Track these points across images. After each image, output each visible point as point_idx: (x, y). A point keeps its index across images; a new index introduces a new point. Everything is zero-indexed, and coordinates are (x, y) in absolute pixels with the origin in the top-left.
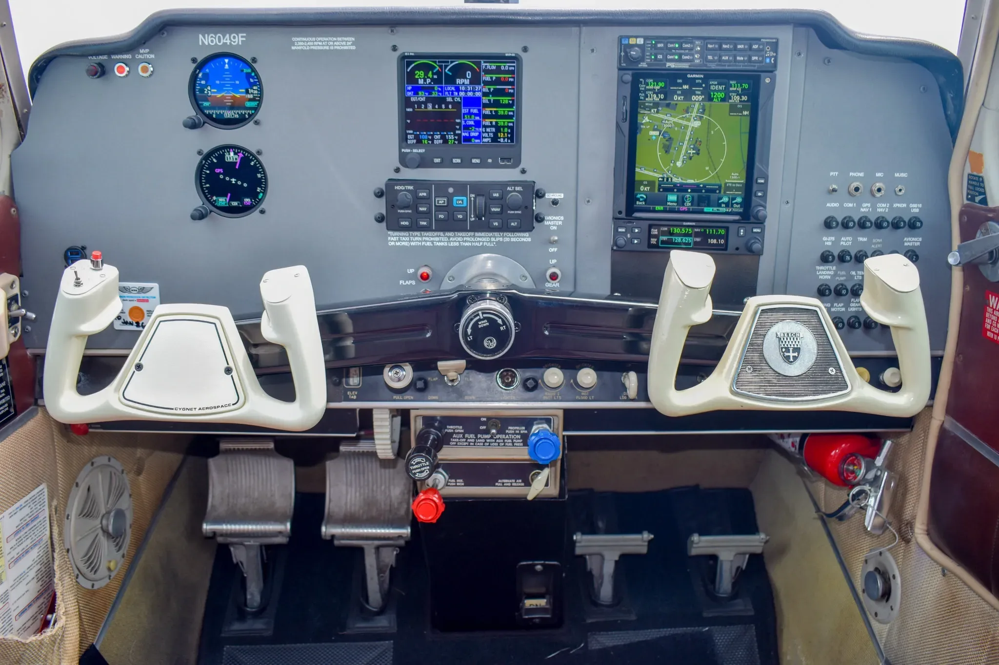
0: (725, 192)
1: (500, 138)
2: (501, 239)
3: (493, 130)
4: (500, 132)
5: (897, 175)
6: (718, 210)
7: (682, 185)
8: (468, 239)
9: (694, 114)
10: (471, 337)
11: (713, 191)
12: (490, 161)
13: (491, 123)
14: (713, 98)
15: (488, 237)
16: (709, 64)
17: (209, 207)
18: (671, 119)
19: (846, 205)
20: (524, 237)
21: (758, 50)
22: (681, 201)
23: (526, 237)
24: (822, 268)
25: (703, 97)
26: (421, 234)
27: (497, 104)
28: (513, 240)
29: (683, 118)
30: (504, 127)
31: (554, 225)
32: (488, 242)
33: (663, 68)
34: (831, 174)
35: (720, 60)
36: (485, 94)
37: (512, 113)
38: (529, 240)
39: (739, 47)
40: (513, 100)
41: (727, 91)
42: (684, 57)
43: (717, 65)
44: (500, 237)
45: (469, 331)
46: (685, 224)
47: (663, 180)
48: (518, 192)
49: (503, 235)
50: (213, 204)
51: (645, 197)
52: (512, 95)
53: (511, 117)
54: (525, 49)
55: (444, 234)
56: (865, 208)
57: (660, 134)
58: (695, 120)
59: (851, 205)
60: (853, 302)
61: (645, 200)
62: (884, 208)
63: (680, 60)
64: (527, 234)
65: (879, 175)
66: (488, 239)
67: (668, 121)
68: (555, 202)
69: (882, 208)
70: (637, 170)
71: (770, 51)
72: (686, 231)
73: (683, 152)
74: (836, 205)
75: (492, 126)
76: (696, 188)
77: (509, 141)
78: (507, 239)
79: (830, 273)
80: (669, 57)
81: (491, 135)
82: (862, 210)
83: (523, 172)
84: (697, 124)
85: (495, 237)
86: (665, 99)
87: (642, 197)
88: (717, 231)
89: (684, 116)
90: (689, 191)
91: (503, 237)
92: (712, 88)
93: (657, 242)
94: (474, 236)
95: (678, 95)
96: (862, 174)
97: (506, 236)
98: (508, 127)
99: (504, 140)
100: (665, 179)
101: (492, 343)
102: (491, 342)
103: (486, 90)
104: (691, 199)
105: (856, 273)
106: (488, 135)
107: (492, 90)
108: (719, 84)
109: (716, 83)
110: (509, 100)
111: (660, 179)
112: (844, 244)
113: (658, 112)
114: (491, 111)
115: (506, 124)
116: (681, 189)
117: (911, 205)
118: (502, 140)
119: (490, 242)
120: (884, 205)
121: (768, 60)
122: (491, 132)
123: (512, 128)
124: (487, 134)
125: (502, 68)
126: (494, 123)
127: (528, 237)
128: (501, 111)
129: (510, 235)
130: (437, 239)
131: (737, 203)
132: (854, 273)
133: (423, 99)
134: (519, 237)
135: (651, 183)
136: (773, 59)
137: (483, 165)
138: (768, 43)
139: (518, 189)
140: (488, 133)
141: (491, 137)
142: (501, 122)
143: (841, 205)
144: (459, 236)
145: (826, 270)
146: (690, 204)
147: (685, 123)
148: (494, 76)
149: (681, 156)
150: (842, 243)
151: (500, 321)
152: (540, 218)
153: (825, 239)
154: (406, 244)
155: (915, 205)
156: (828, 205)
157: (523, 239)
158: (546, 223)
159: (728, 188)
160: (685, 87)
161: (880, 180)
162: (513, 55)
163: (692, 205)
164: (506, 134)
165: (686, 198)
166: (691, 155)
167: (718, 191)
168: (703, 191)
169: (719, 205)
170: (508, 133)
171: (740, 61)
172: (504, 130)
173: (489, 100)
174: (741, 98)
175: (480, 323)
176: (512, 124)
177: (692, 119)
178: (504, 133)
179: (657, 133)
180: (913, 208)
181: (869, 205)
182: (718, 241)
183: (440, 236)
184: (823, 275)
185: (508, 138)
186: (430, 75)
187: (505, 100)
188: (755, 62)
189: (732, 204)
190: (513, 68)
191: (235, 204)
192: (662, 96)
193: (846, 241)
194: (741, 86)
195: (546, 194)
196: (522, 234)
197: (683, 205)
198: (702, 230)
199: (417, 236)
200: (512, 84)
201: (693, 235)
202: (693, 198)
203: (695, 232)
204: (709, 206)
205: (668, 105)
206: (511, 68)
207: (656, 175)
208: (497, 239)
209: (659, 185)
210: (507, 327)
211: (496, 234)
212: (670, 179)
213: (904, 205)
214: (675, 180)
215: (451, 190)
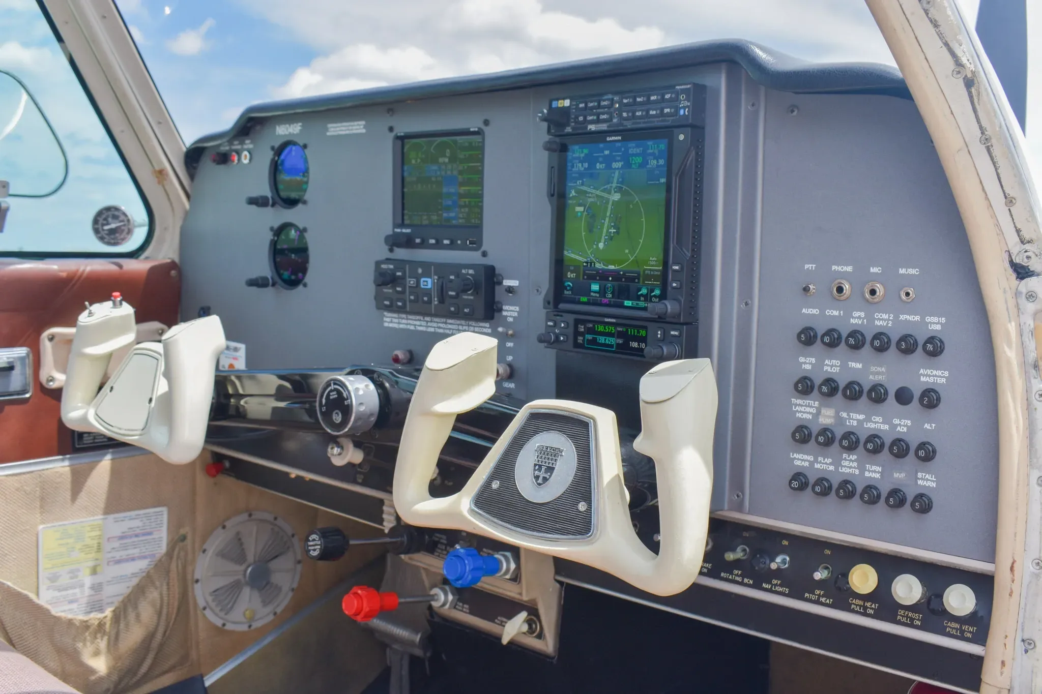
0: (643, 282)
2: (467, 328)
3: (467, 210)
5: (902, 271)
6: (637, 304)
7: (604, 271)
8: (441, 325)
9: (614, 185)
11: (632, 279)
12: (459, 242)
13: (465, 202)
14: (631, 164)
16: (625, 123)
17: (277, 279)
18: (594, 191)
19: (829, 312)
21: (671, 100)
22: (603, 292)
24: (799, 401)
25: (622, 163)
26: (407, 317)
27: (469, 182)
28: (476, 330)
29: (604, 191)
31: (510, 316)
32: (456, 330)
33: (584, 131)
34: (806, 266)
35: (634, 117)
36: (460, 173)
38: (490, 331)
39: (652, 98)
41: (644, 154)
42: (602, 117)
43: (633, 124)
44: (466, 326)
46: (607, 320)
47: (587, 265)
49: (468, 323)
50: (280, 276)
51: (571, 285)
54: (486, 123)
55: (424, 318)
56: (857, 319)
57: (584, 209)
58: (615, 192)
59: (836, 313)
60: (845, 459)
61: (572, 289)
62: (885, 320)
63: (598, 121)
64: (487, 325)
65: (874, 270)
67: (592, 193)
68: (510, 290)
69: (883, 320)
70: (566, 253)
71: (684, 100)
72: (609, 329)
73: (605, 230)
74: (815, 311)
75: (465, 206)
76: (616, 276)
78: (472, 329)
79: (811, 410)
80: (590, 118)
81: (465, 215)
82: (852, 321)
83: (484, 254)
84: (616, 197)
85: (462, 325)
86: (589, 168)
87: (569, 286)
88: (638, 332)
89: (606, 187)
90: (610, 279)
92: (630, 152)
93: (583, 340)
94: (446, 323)
95: (601, 163)
96: (849, 269)
97: (470, 325)
98: (478, 207)
99: (475, 221)
100: (589, 264)
101: (339, 417)
103: (461, 168)
104: (612, 289)
105: (848, 415)
107: (465, 167)
108: (637, 147)
109: (634, 145)
110: (478, 178)
111: (585, 264)
112: (829, 369)
113: (583, 184)
114: (465, 190)
115: (476, 204)
116: (602, 276)
117: (928, 319)
119: (458, 330)
120: (885, 316)
121: (682, 112)
122: (465, 213)
125: (473, 144)
126: (467, 203)
127: (488, 328)
128: (473, 190)
130: (418, 323)
131: (655, 296)
132: (844, 415)
133: (414, 179)
134: (481, 327)
135: (576, 270)
136: (687, 110)
137: (453, 246)
138: (683, 91)
139: (470, 271)
140: (463, 213)
141: (465, 218)
142: (472, 201)
143: (822, 311)
144: (435, 322)
145: (806, 406)
146: (610, 296)
147: (605, 195)
148: (467, 153)
149: (603, 237)
150: (826, 368)
151: (345, 394)
152: (499, 307)
153: (802, 359)
154: (396, 326)
155: (935, 319)
156: (804, 310)
157: (484, 330)
158: (504, 313)
159: (648, 277)
160: (607, 152)
161: (876, 278)
162: (476, 129)
163: (613, 297)
164: (476, 214)
165: (608, 288)
166: (612, 235)
167: (637, 280)
168: (623, 280)
169: (638, 298)
171: (653, 116)
173: (464, 179)
174: (658, 162)
175: (331, 394)
177: (613, 192)
179: (581, 209)
180: (930, 323)
181: (862, 314)
182: (639, 345)
183: (420, 320)
184: (801, 412)
186: (420, 155)
188: (668, 115)
189: (651, 297)
190: (478, 144)
191: (293, 277)
192: (586, 165)
193: (832, 366)
194: (658, 147)
195: (504, 281)
196: (484, 324)
197: (605, 297)
198: (624, 330)
199: (403, 318)
201: (616, 336)
202: (614, 288)
203: (619, 332)
204: (628, 299)
205: (591, 176)
207: (580, 258)
208: (464, 328)
209: (584, 271)
210: (350, 402)
211: (463, 322)
212: (593, 264)
213: (917, 318)
214: (598, 266)
215: (420, 271)
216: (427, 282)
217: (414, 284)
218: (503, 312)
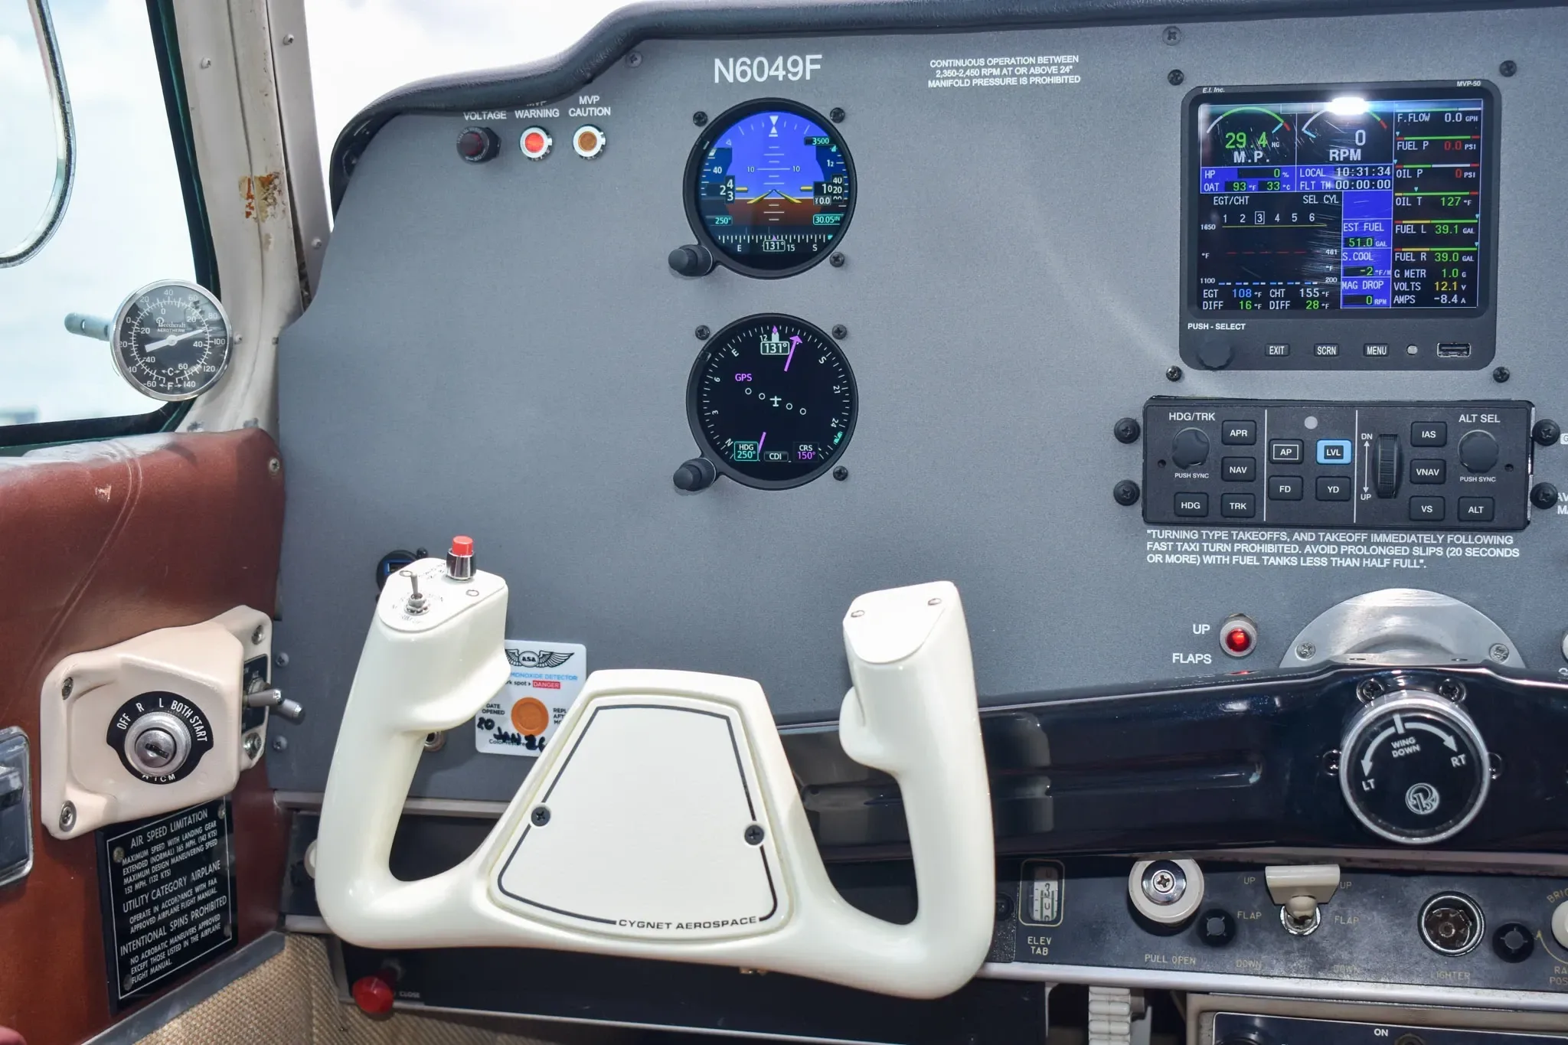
1: (1440, 293)
2: (1439, 551)
3: (1423, 273)
4: (1441, 280)
8: (1351, 549)
10: (1371, 781)
12: (1413, 350)
13: (1417, 255)
15: (1406, 544)
17: (714, 461)
20: (1500, 546)
23: (1505, 546)
26: (1231, 535)
27: (1433, 208)
28: (1471, 552)
30: (1450, 265)
32: (1404, 558)
36: (1400, 185)
37: (1470, 231)
38: (1515, 553)
40: (1475, 199)
44: (1436, 546)
45: (1367, 765)
48: (1487, 426)
49: (1445, 540)
50: (724, 455)
52: (1471, 185)
53: (1470, 240)
54: (1509, 69)
55: (1290, 536)
64: (1508, 539)
66: (1404, 551)
75: (1418, 264)
77: (1463, 301)
78: (1456, 552)
81: (1417, 286)
83: (1501, 376)
85: (1424, 546)
91: (1445, 545)
94: (1368, 543)
97: (1453, 544)
98: (1462, 266)
99: (1449, 299)
101: (1429, 801)
102: (1426, 796)
103: (1403, 173)
106: (1409, 286)
107: (1419, 173)
110: (1464, 198)
114: (1417, 227)
115: (1455, 259)
118: (1444, 299)
119: (1411, 556)
122: (1415, 280)
123: (1470, 268)
124: (1405, 285)
125: (1448, 119)
126: (1423, 257)
127: (1512, 547)
128: (1443, 225)
129: (1463, 539)
130: (1270, 548)
133: (1243, 200)
134: (1488, 546)
137: (1395, 361)
139: (1487, 418)
140: (1408, 280)
141: (1415, 292)
142: (1442, 253)
144: (1329, 543)
148: (1426, 140)
151: (1450, 742)
152: (1546, 495)
154: (1191, 559)
157: (1497, 552)
158: (1563, 511)
162: (1477, 84)
164: (1455, 283)
170: (1460, 281)
172: (1449, 273)
173: (1413, 200)
175: (1395, 745)
176: (1470, 259)
178: (1450, 281)
183: (1278, 541)
185: (1460, 292)
186: (1263, 140)
187: (1452, 197)
190: (1476, 119)
191: (776, 456)
195: (1562, 436)
196: (1496, 539)
199: (1220, 540)
200: (1473, 157)
206: (1469, 119)
208: (1430, 551)
210: (1469, 758)
211: (1426, 537)
215: (1311, 423)
216: (1341, 449)
217: (1293, 455)
218: (1559, 507)
